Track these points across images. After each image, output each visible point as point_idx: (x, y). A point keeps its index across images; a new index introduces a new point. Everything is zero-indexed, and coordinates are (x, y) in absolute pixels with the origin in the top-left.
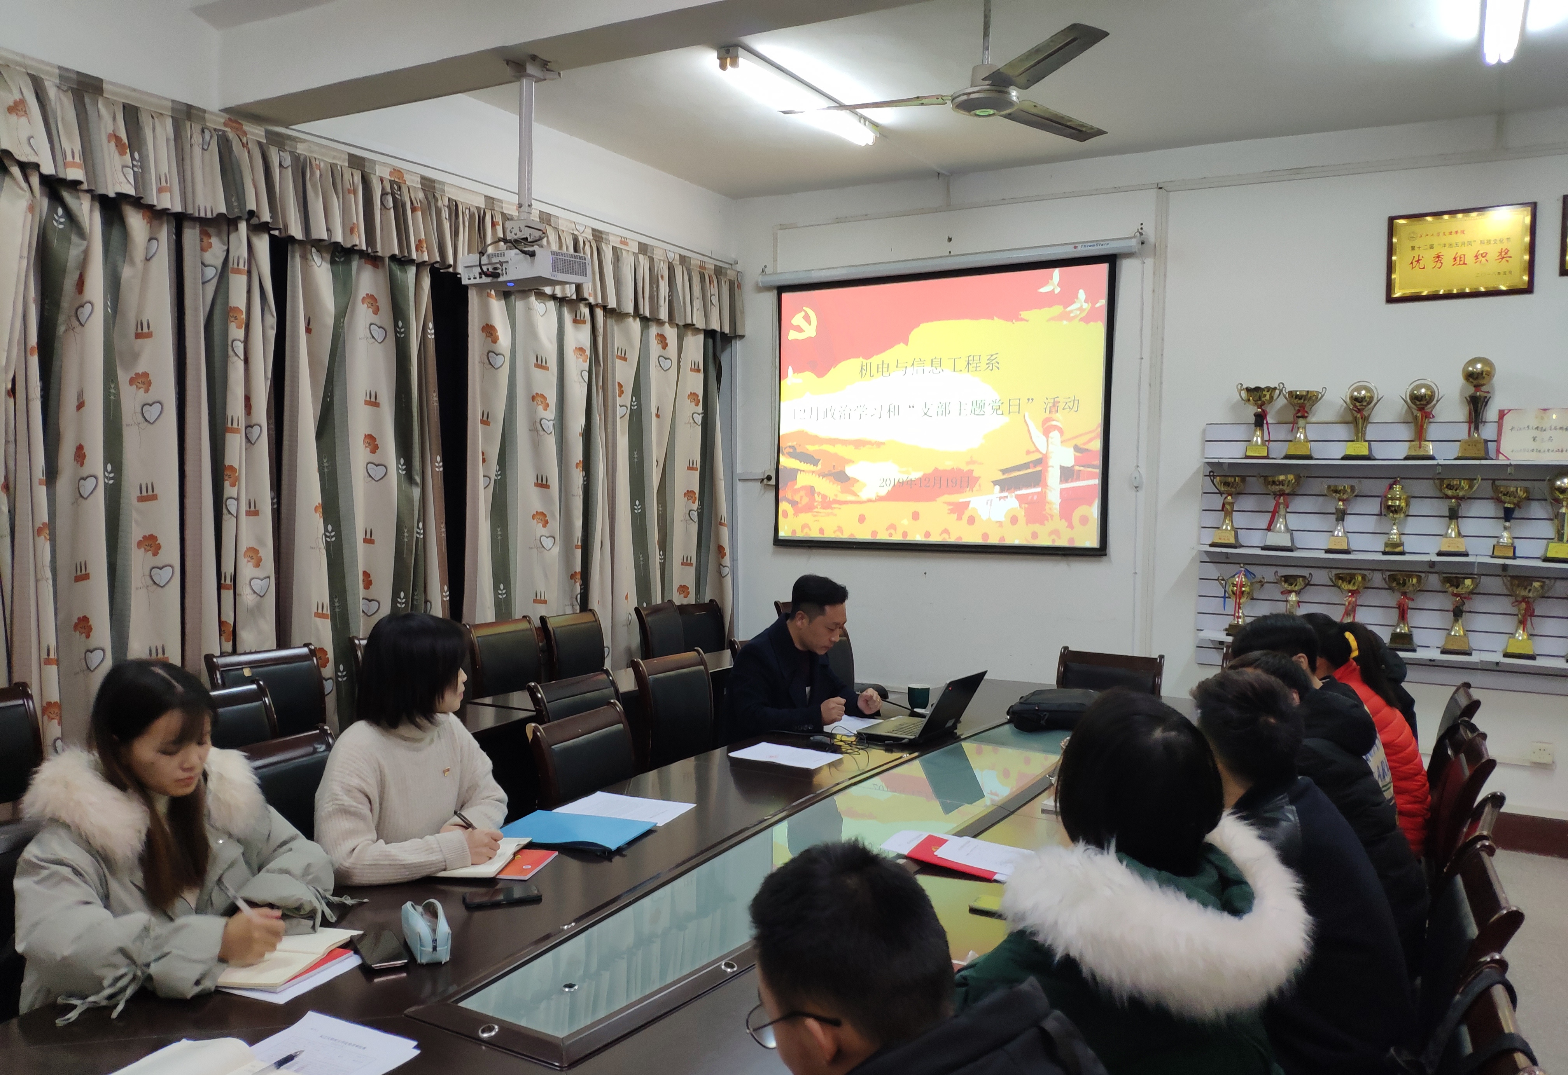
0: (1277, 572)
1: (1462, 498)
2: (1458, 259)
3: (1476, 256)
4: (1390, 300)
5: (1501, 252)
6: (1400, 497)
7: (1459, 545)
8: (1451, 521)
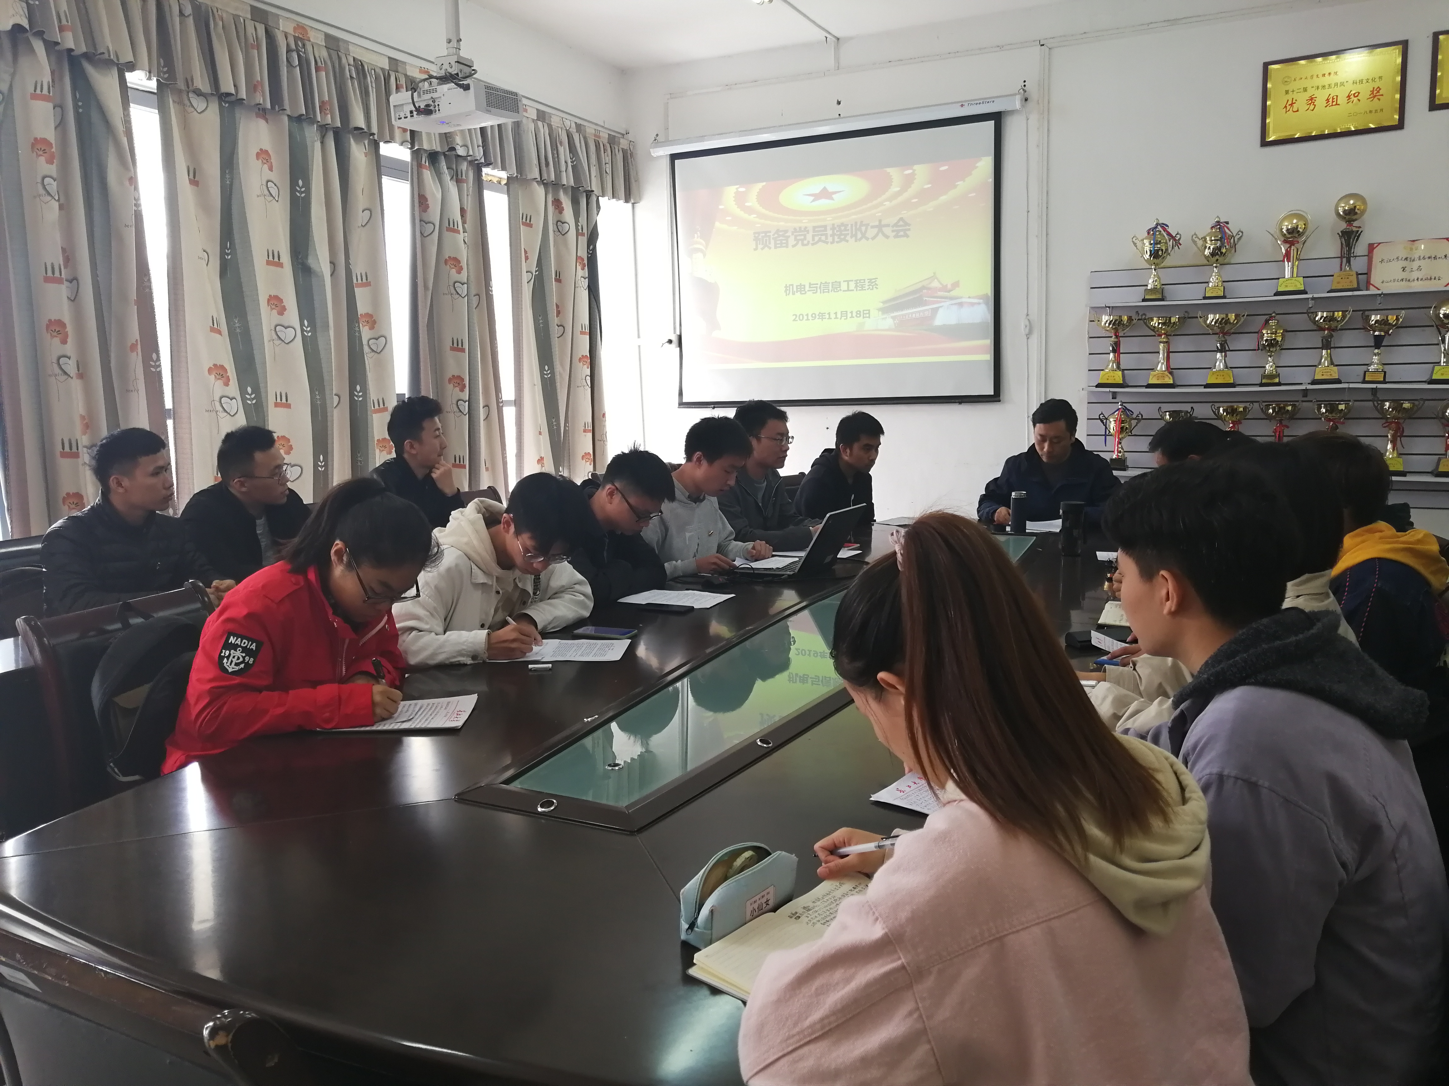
0: (1160, 408)
1: (1335, 330)
2: (1331, 100)
3: (1349, 96)
4: (1265, 143)
5: (1373, 91)
6: (1276, 332)
7: (1332, 373)
8: (1324, 352)
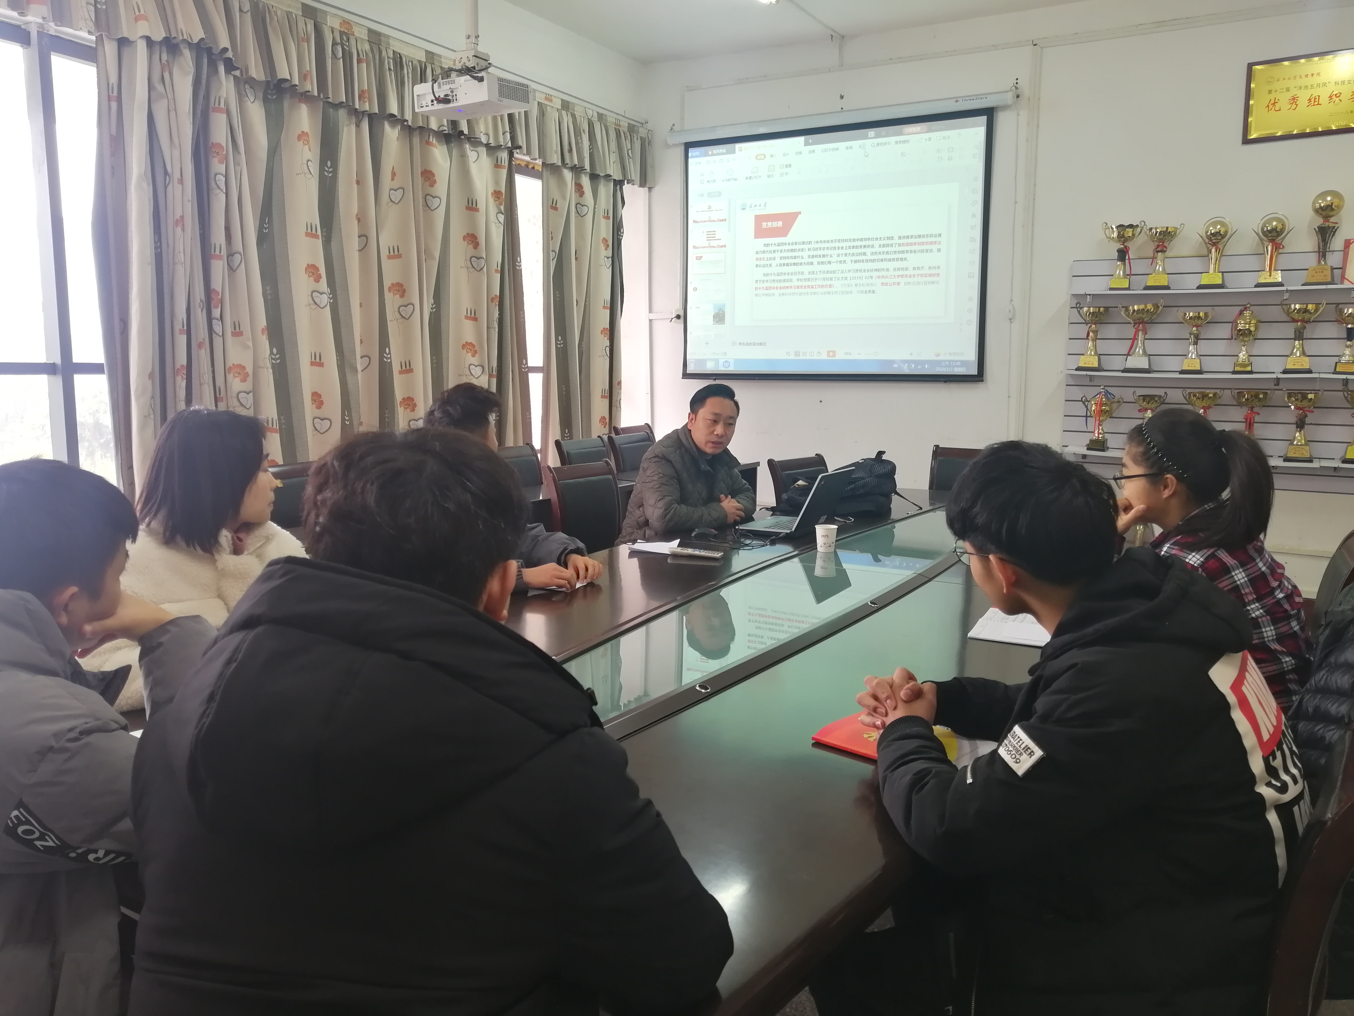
0: (1135, 392)
1: (1307, 322)
2: (1313, 100)
3: (1330, 97)
4: (1246, 141)
6: (1250, 322)
7: (1304, 363)
8: (1297, 342)
